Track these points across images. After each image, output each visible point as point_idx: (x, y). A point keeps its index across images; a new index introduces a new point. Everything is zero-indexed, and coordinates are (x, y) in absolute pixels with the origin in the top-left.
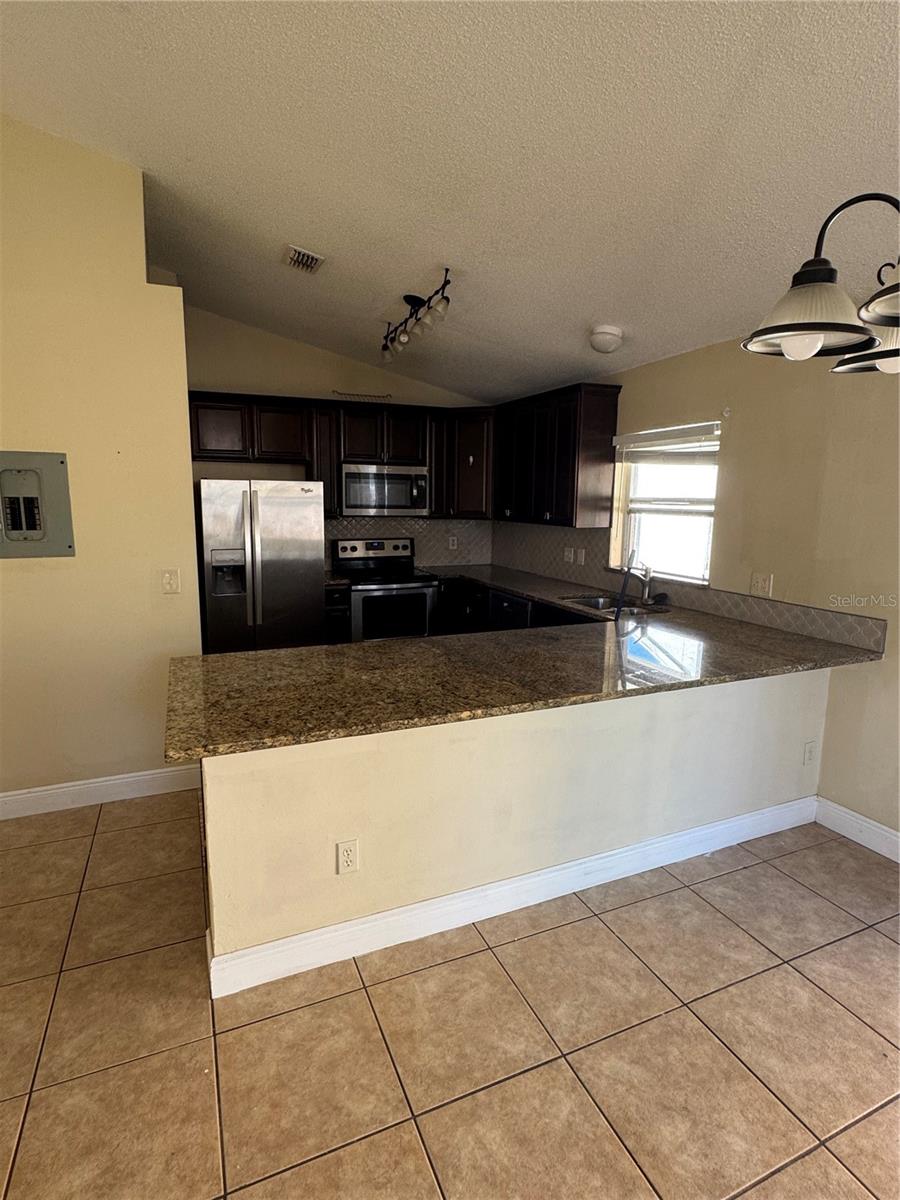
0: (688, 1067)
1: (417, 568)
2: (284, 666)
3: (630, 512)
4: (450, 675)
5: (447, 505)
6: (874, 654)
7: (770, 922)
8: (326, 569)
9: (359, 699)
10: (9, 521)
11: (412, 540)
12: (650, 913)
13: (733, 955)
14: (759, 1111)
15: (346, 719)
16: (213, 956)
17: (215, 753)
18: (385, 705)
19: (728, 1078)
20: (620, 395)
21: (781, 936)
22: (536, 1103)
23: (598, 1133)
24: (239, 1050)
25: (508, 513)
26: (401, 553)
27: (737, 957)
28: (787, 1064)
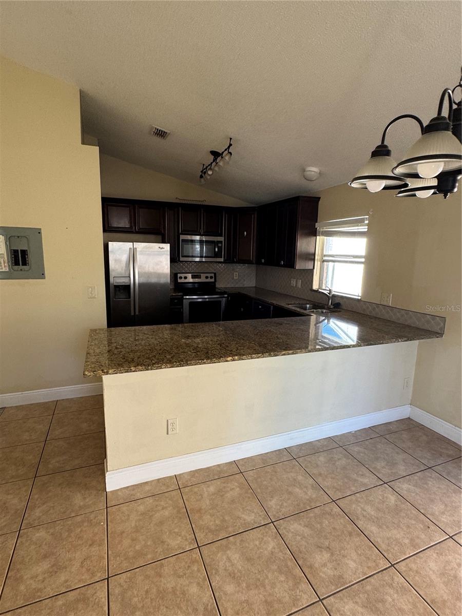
0: (332, 529)
1: (217, 288)
2: (145, 334)
3: (324, 261)
4: (225, 340)
5: (233, 257)
6: (439, 334)
7: (380, 465)
8: (171, 287)
9: (179, 350)
10: (13, 261)
11: (215, 274)
12: (322, 459)
13: (360, 479)
14: (364, 550)
15: (171, 359)
16: (107, 471)
17: (107, 373)
18: (191, 354)
19: (350, 534)
20: (320, 202)
21: (385, 471)
22: (257, 543)
23: (286, 557)
24: (118, 515)
25: (263, 261)
26: (209, 280)
27: (361, 480)
28: (380, 530)
